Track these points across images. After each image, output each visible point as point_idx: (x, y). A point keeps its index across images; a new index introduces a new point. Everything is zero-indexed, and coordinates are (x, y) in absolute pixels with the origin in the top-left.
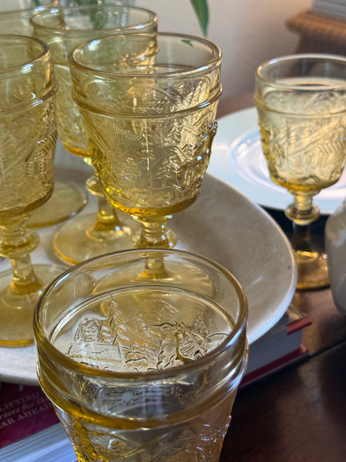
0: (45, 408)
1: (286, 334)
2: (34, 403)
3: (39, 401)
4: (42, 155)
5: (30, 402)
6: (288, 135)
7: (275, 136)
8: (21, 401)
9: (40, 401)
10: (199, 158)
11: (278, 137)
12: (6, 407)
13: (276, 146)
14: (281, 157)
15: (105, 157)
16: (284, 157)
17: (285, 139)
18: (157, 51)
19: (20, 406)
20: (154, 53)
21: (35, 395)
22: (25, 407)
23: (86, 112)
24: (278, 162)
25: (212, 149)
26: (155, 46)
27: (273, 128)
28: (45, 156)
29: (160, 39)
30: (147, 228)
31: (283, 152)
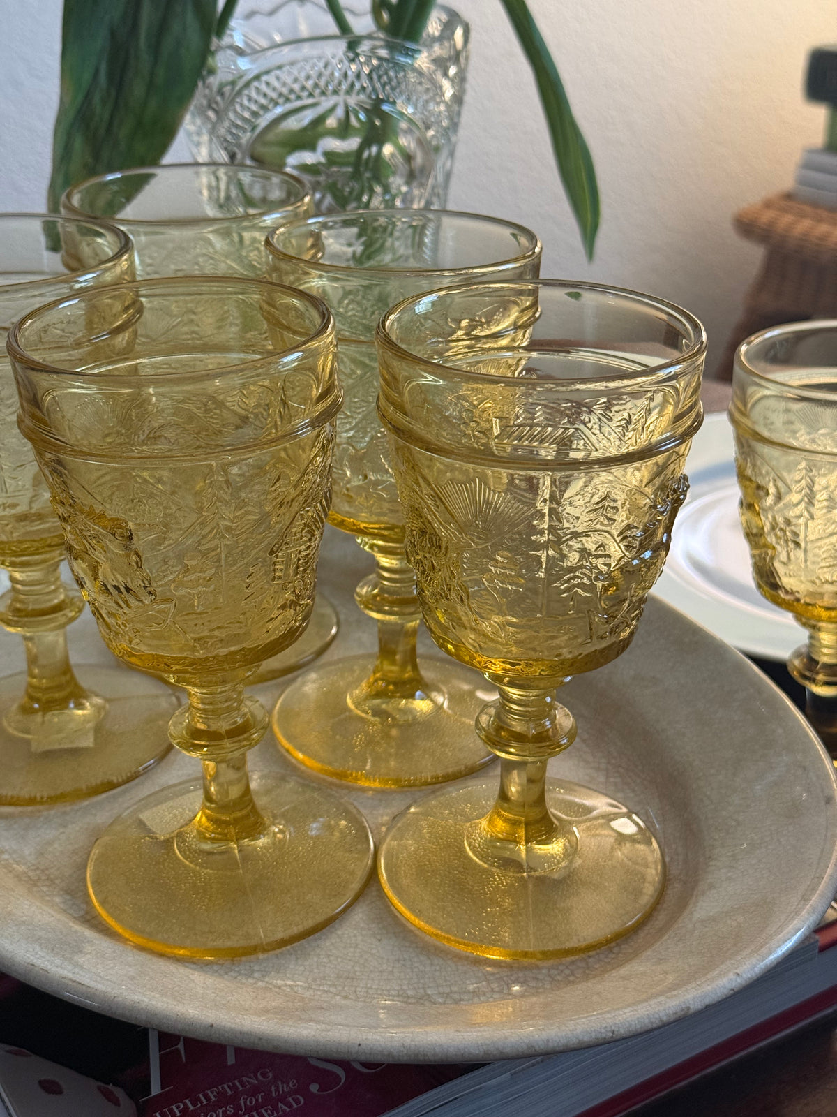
0: (290, 1106)
1: (817, 950)
2: (263, 1094)
3: (273, 1089)
4: (304, 539)
5: (255, 1091)
6: (810, 498)
7: (779, 497)
8: (234, 1088)
9: (277, 1091)
10: (648, 554)
11: (785, 501)
12: (201, 1102)
13: (780, 520)
14: (791, 545)
15: (447, 549)
16: (797, 544)
17: (803, 504)
18: (537, 314)
19: (234, 1100)
20: (533, 321)
21: (264, 1075)
22: (245, 1103)
23: (409, 448)
24: (783, 557)
25: (673, 534)
26: (534, 304)
27: (774, 480)
28: (310, 540)
29: (544, 293)
30: (514, 703)
31: (796, 534)
